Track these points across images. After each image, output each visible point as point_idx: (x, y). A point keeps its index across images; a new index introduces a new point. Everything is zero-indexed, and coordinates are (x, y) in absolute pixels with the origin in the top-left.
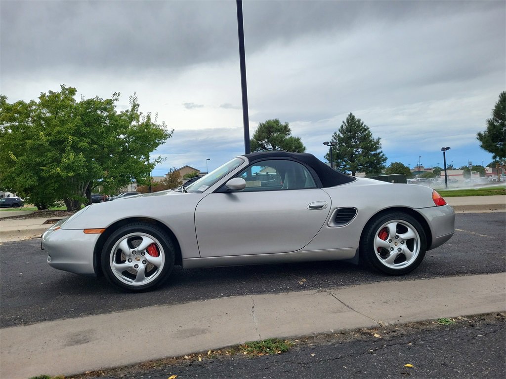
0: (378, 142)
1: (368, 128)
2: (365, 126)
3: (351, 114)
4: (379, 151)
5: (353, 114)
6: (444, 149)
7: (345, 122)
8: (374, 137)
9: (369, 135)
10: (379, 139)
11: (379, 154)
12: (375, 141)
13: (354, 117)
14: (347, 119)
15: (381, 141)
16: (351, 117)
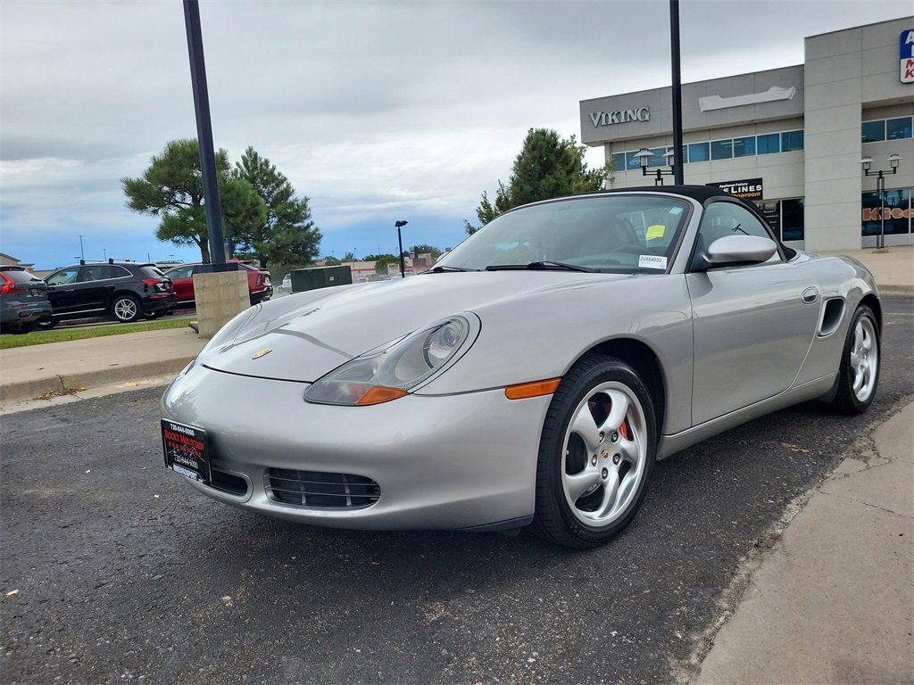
0: (304, 206)
1: (285, 179)
2: (279, 174)
3: (251, 149)
4: (307, 222)
5: (255, 150)
6: (399, 224)
7: (242, 164)
8: (298, 195)
9: (287, 192)
10: (306, 200)
11: (308, 226)
12: (300, 203)
13: (256, 154)
14: (243, 158)
15: (309, 204)
16: (251, 155)
